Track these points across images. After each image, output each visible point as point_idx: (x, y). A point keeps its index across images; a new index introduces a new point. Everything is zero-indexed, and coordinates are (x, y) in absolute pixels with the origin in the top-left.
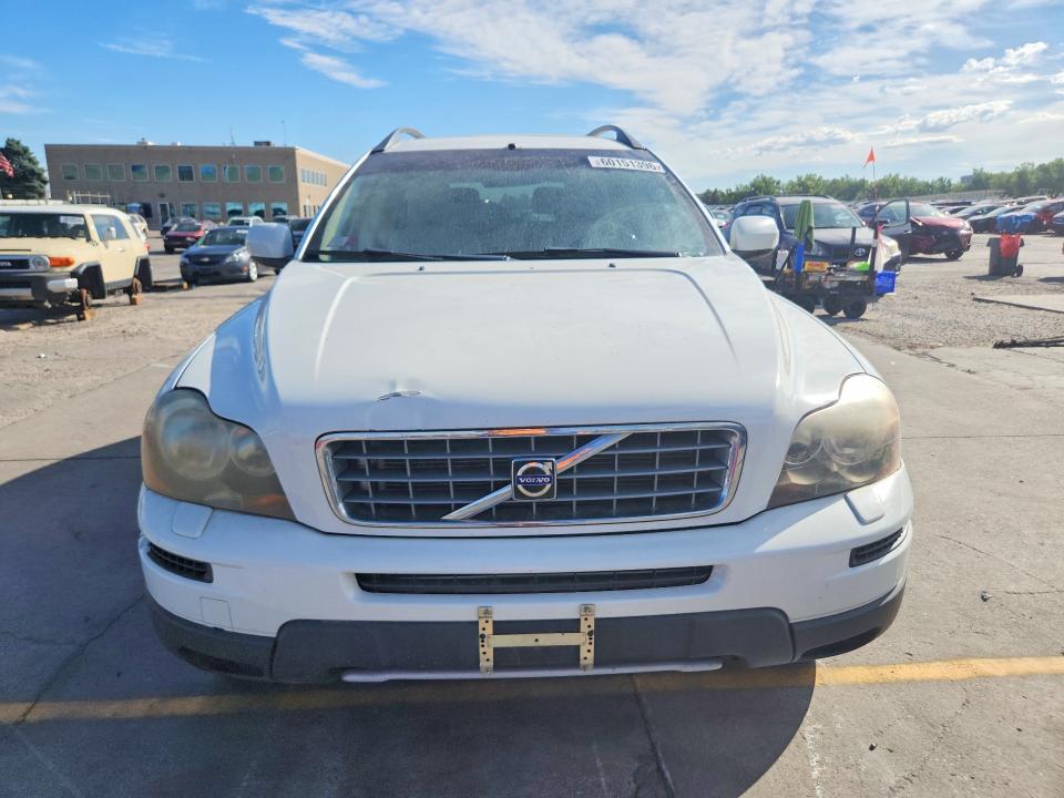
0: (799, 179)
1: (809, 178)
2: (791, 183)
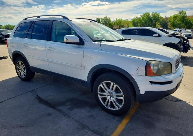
0: (7, 25)
1: (9, 25)
2: (5, 26)
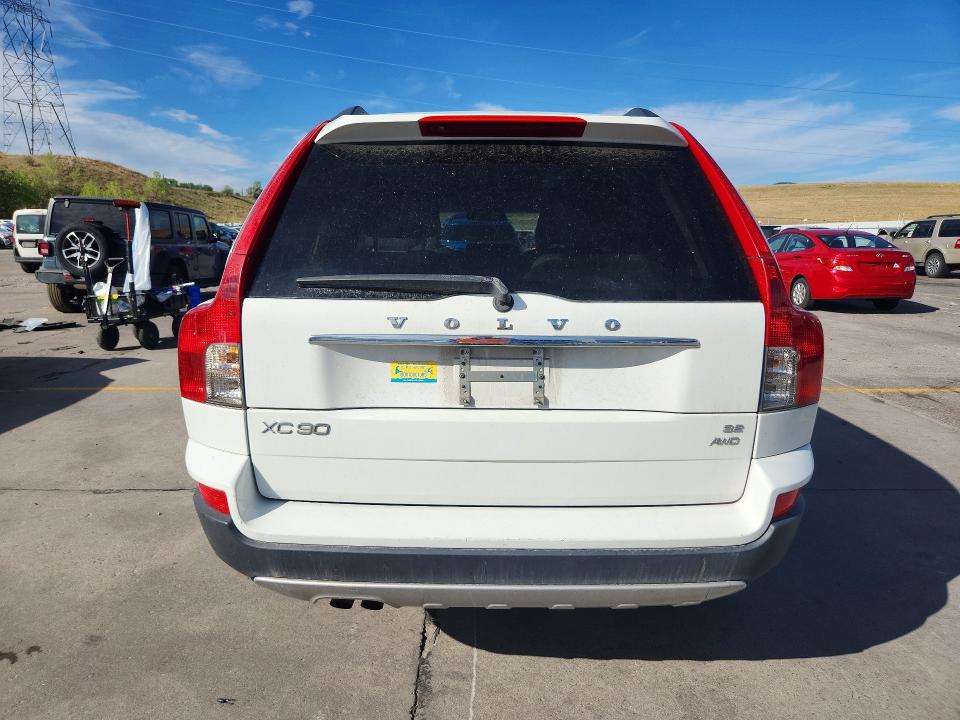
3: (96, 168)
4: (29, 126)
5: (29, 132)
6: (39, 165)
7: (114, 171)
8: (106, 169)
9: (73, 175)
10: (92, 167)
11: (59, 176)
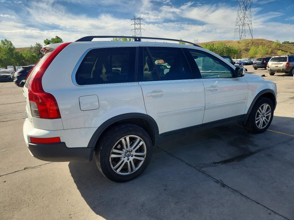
3: (257, 41)
4: (241, 31)
5: (241, 33)
6: (241, 43)
7: (263, 42)
8: (261, 41)
9: (250, 45)
10: (256, 41)
11: (245, 46)
